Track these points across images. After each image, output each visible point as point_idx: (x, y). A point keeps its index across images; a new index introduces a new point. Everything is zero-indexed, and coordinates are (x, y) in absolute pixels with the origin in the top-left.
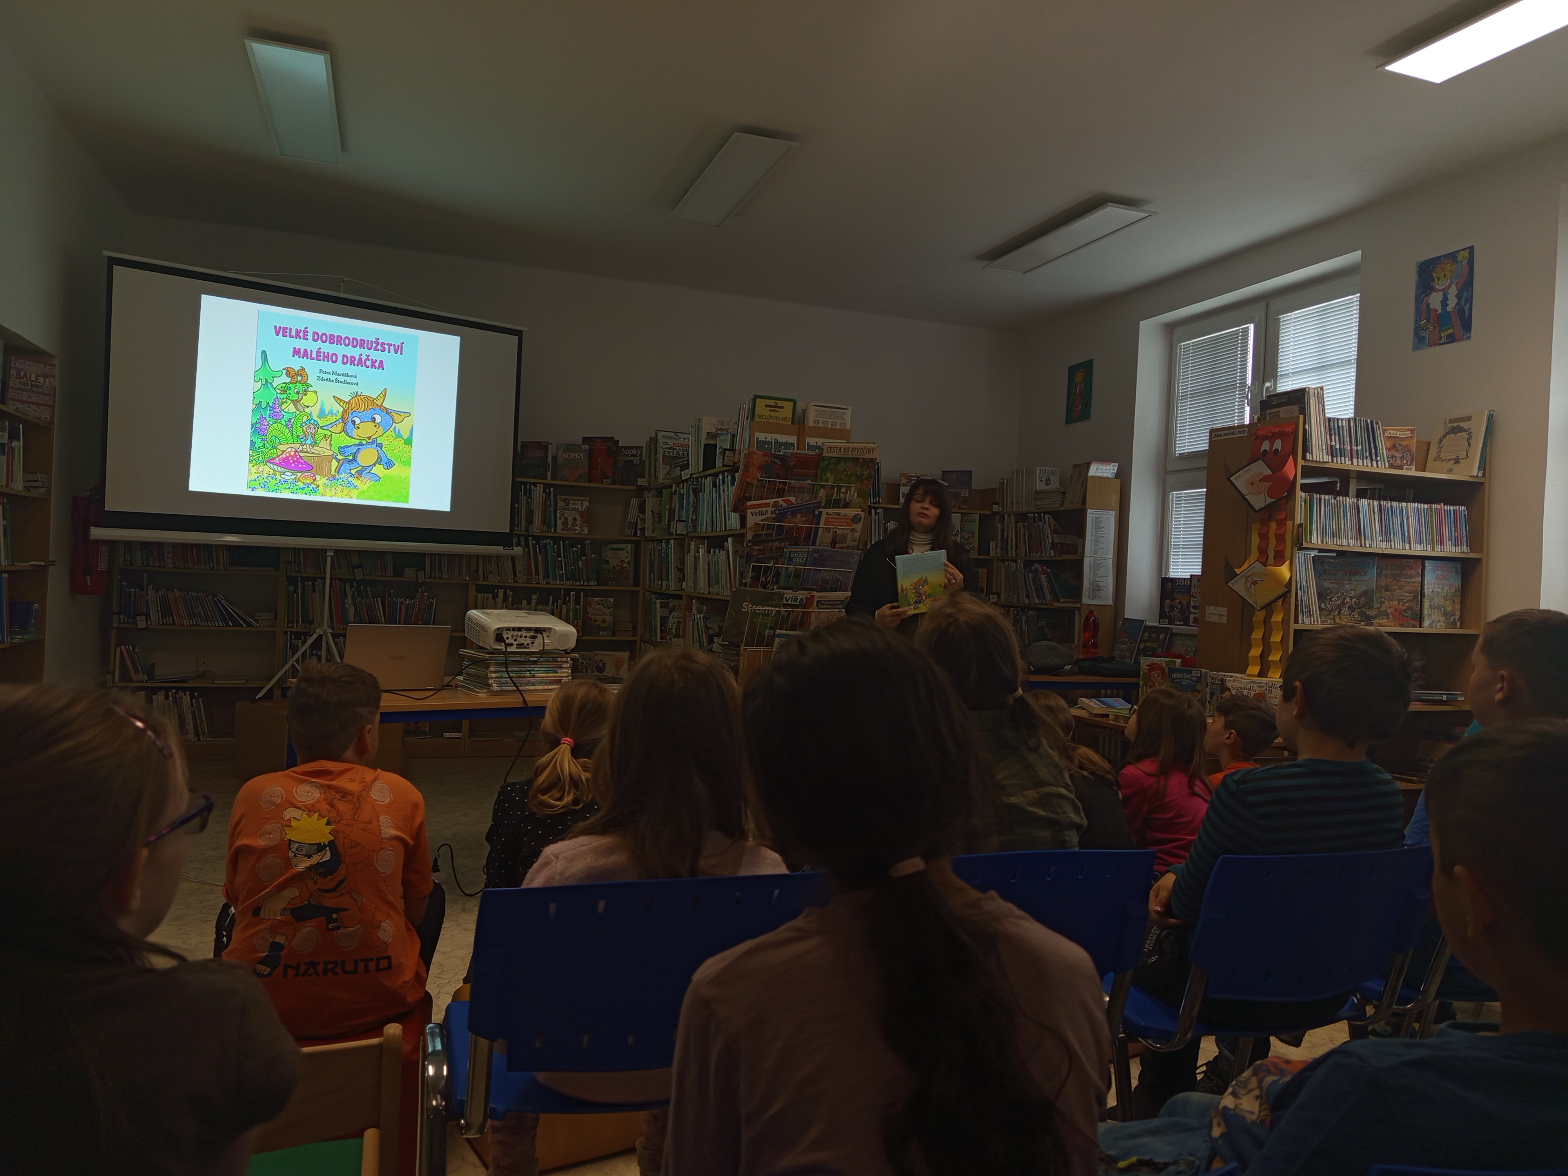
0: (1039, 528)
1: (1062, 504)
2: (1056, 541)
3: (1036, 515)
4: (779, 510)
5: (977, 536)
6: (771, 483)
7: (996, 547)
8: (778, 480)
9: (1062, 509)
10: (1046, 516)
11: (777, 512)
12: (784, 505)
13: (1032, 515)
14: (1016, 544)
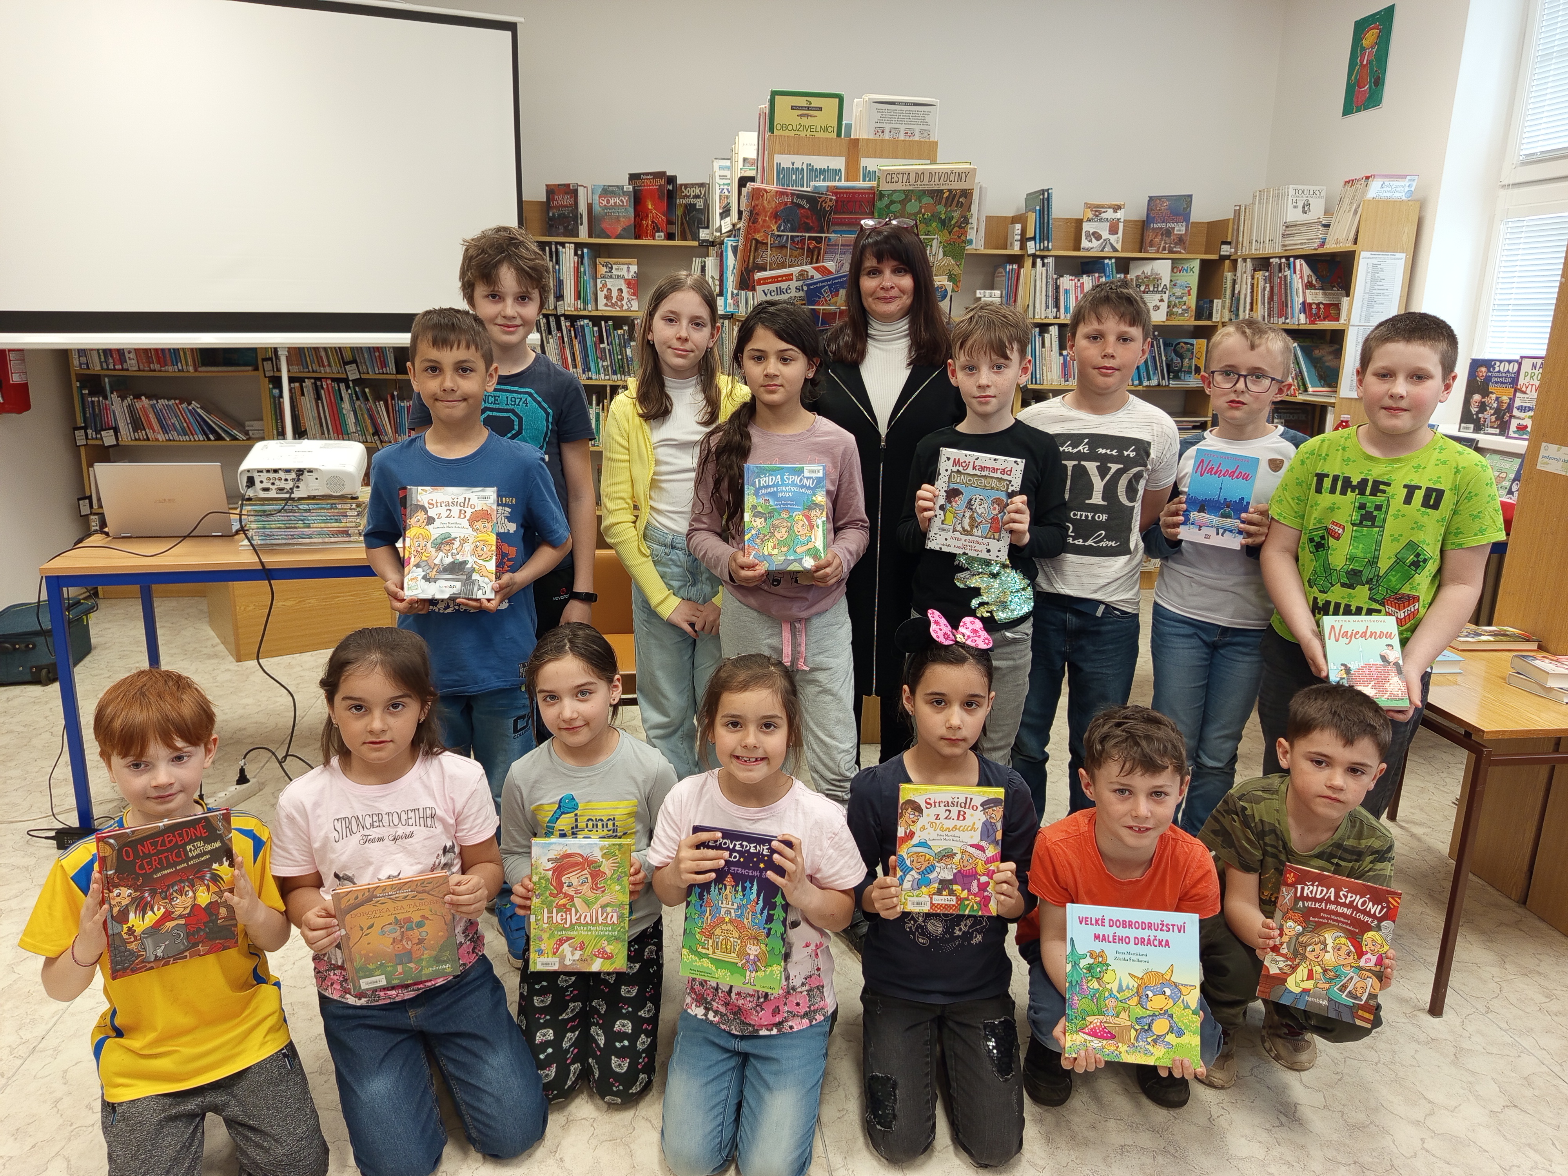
0: (1285, 280)
1: (1322, 245)
2: (1309, 300)
3: (1283, 260)
4: (808, 285)
5: (1194, 292)
6: (796, 240)
7: (1223, 307)
8: (807, 235)
9: (1320, 251)
10: (1298, 262)
11: (805, 288)
12: (817, 276)
13: (1277, 260)
14: (1252, 304)
